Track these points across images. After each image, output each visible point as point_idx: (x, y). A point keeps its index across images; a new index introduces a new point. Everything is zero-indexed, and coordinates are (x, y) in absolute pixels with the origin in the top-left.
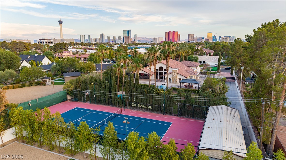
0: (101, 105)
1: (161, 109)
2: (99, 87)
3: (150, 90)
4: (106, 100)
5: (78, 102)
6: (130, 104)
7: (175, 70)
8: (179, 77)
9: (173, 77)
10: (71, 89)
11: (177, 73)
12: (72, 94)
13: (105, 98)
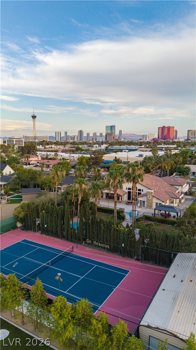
0: (52, 238)
1: (120, 250)
2: (51, 216)
3: (107, 225)
4: (59, 232)
5: (28, 232)
6: (85, 240)
7: (150, 192)
8: (155, 201)
10: (21, 216)
11: (153, 196)
12: (22, 220)
13: (57, 229)
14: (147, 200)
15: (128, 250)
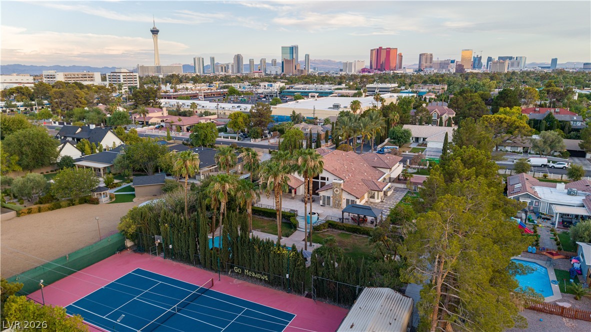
0: (181, 264)
1: (283, 283)
2: (179, 231)
3: (264, 246)
4: (191, 256)
5: (143, 255)
6: (232, 267)
7: (337, 183)
8: (345, 196)
9: (335, 195)
10: (131, 230)
11: (342, 190)
12: (133, 237)
13: (188, 252)
14: (333, 195)
15: (295, 282)
